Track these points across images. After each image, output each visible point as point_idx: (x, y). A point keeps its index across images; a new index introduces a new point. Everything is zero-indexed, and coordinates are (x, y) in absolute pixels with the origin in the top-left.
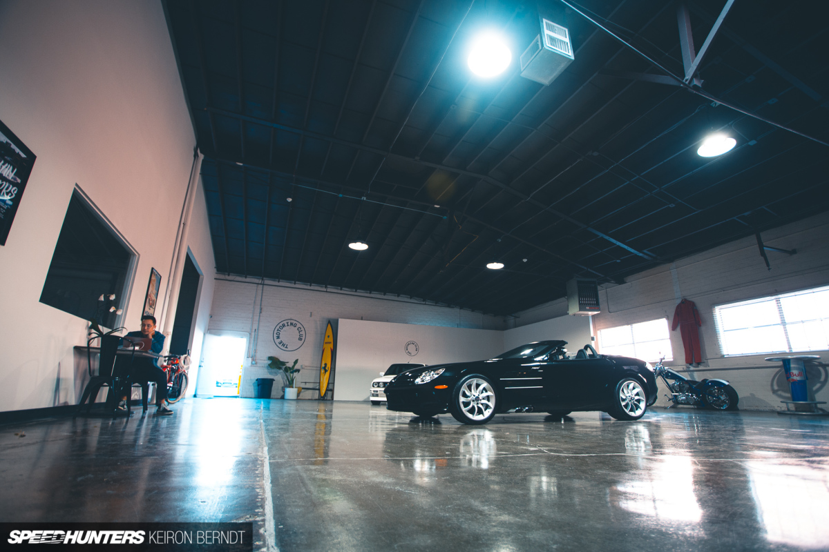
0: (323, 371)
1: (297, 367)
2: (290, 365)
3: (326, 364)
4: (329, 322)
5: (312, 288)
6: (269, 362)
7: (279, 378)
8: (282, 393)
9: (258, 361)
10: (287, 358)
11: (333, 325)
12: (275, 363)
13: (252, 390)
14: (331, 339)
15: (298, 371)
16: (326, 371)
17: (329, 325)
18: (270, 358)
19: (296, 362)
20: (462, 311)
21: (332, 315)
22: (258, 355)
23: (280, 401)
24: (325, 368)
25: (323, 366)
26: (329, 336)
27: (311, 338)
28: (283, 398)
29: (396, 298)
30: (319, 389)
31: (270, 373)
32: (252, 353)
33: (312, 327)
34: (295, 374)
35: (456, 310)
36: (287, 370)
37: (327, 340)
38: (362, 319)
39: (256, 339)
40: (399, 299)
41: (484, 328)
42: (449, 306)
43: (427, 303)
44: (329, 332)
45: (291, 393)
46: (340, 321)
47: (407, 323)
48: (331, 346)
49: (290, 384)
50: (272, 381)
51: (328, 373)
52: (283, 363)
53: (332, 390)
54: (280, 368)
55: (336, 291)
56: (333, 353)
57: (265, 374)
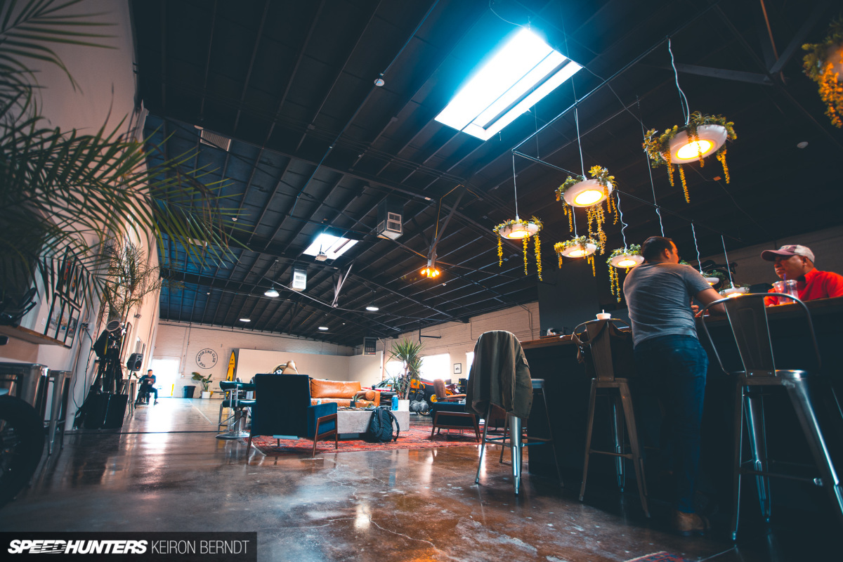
1: (210, 379)
2: (206, 378)
3: (229, 377)
4: (233, 351)
5: (223, 329)
6: (193, 376)
7: (199, 385)
8: (200, 395)
9: (185, 375)
10: (204, 373)
11: (235, 352)
12: (197, 376)
13: (182, 393)
14: (234, 362)
15: (211, 382)
17: (233, 354)
18: (193, 373)
19: (210, 376)
20: (324, 343)
21: (235, 346)
22: (186, 371)
23: (199, 400)
26: (232, 360)
27: (221, 361)
28: (201, 398)
29: (279, 335)
31: (193, 382)
32: (182, 370)
33: (222, 354)
34: (209, 383)
35: (320, 343)
36: (204, 381)
37: (231, 362)
38: (255, 349)
39: (185, 361)
40: (282, 335)
41: (338, 354)
42: (315, 340)
43: (300, 338)
44: (233, 357)
45: (206, 395)
46: (241, 351)
47: (284, 351)
48: (234, 366)
49: (206, 389)
50: (194, 388)
52: (202, 377)
54: (200, 380)
55: (238, 330)
56: (235, 370)
57: (190, 383)
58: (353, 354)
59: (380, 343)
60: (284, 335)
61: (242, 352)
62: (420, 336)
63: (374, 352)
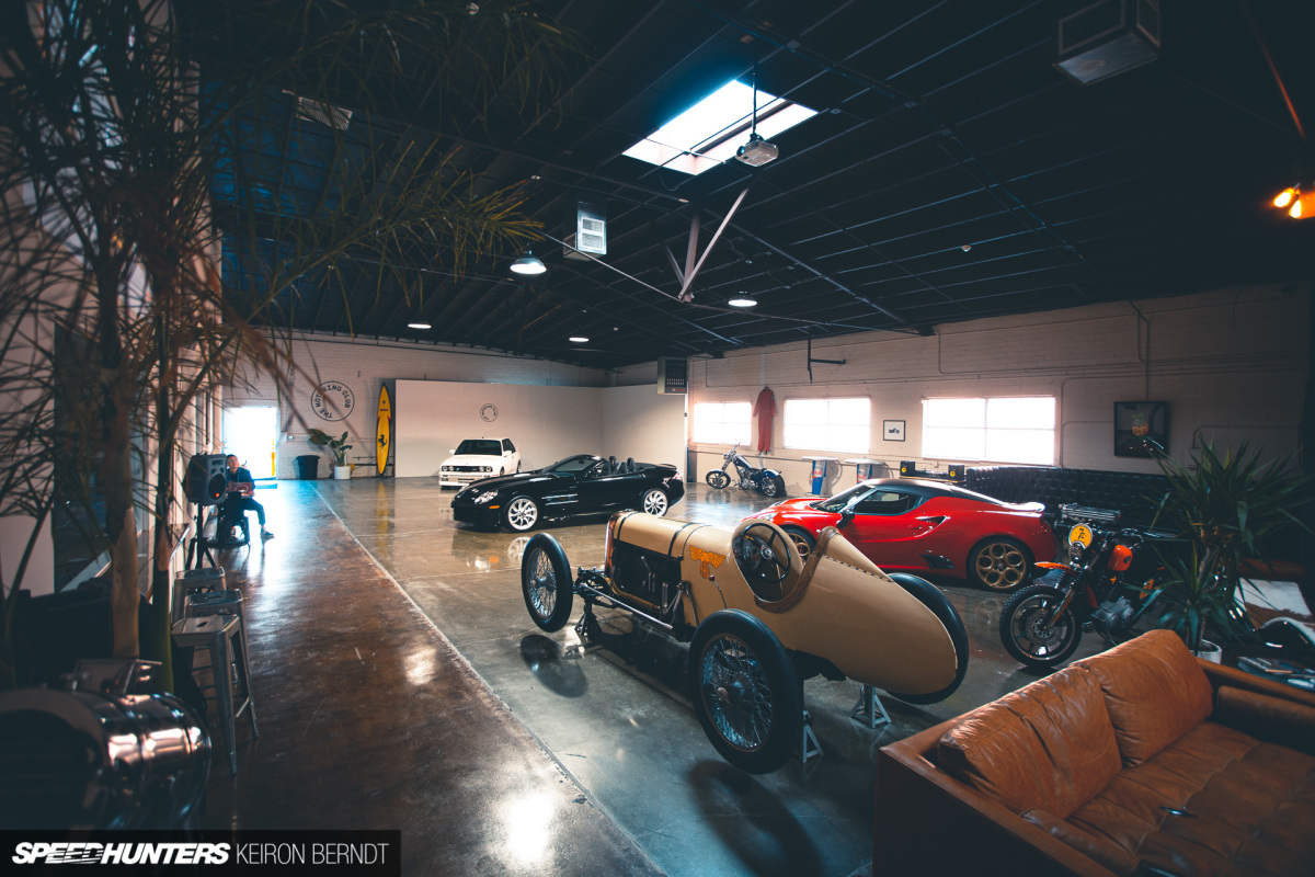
0: (379, 444)
1: (347, 441)
2: (338, 438)
3: (383, 436)
4: (384, 384)
5: (357, 340)
6: (310, 436)
7: (325, 456)
8: (330, 472)
9: (296, 436)
10: (334, 430)
11: (388, 386)
12: (318, 438)
13: (293, 471)
14: (387, 406)
15: (348, 447)
16: (383, 444)
17: (384, 389)
18: (310, 432)
19: (345, 435)
20: (553, 363)
21: (387, 374)
22: (295, 428)
23: (330, 482)
24: (382, 440)
25: (379, 437)
26: (384, 402)
27: (361, 405)
28: (332, 477)
29: (469, 350)
30: (376, 465)
31: (313, 449)
32: (286, 425)
33: (362, 391)
34: (345, 450)
35: (546, 363)
36: (334, 444)
37: (382, 406)
38: (425, 379)
40: (474, 351)
41: (581, 384)
42: (536, 358)
43: (508, 355)
44: (385, 396)
45: (342, 473)
46: (397, 381)
47: (482, 382)
48: (388, 414)
49: (341, 462)
50: (315, 459)
51: (386, 446)
52: (329, 438)
53: (393, 465)
54: (325, 444)
55: (390, 343)
56: (392, 422)
57: (307, 450)
58: (607, 384)
60: (478, 349)
61: (402, 387)
62: (810, 360)
63: (683, 388)
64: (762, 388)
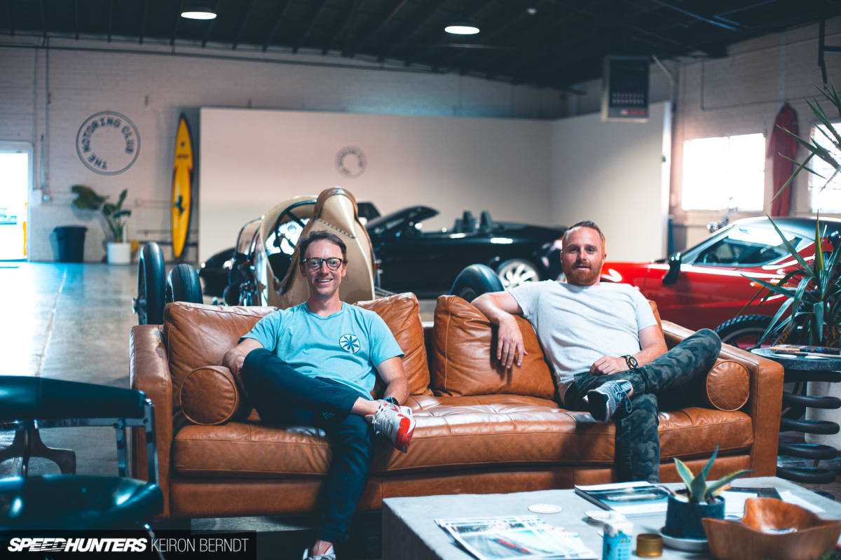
0: (176, 210)
1: (126, 204)
2: (114, 200)
3: (181, 199)
4: (183, 116)
6: (75, 196)
7: (95, 225)
8: (102, 253)
9: (55, 195)
10: (108, 189)
11: (189, 120)
12: (86, 198)
13: (49, 249)
14: (187, 150)
15: (128, 213)
16: (181, 210)
17: (183, 124)
18: (76, 189)
19: (123, 195)
22: (54, 184)
23: (102, 267)
24: (179, 205)
25: (176, 200)
26: (183, 144)
27: (150, 147)
28: (105, 260)
29: (320, 59)
30: (171, 244)
31: (79, 216)
32: (42, 180)
33: (150, 128)
34: (124, 219)
35: (452, 79)
36: (107, 210)
37: (180, 151)
38: (249, 106)
41: (514, 114)
42: (435, 71)
43: (386, 66)
44: (184, 136)
45: (119, 252)
46: (204, 112)
47: (342, 110)
48: (188, 162)
49: (117, 235)
50: (81, 232)
51: (185, 215)
52: (101, 199)
53: (196, 245)
54: (95, 208)
55: (191, 50)
56: (194, 176)
57: (69, 218)
58: (562, 112)
59: (660, 72)
60: (334, 57)
61: (213, 123)
63: (641, 107)
64: (780, 106)
